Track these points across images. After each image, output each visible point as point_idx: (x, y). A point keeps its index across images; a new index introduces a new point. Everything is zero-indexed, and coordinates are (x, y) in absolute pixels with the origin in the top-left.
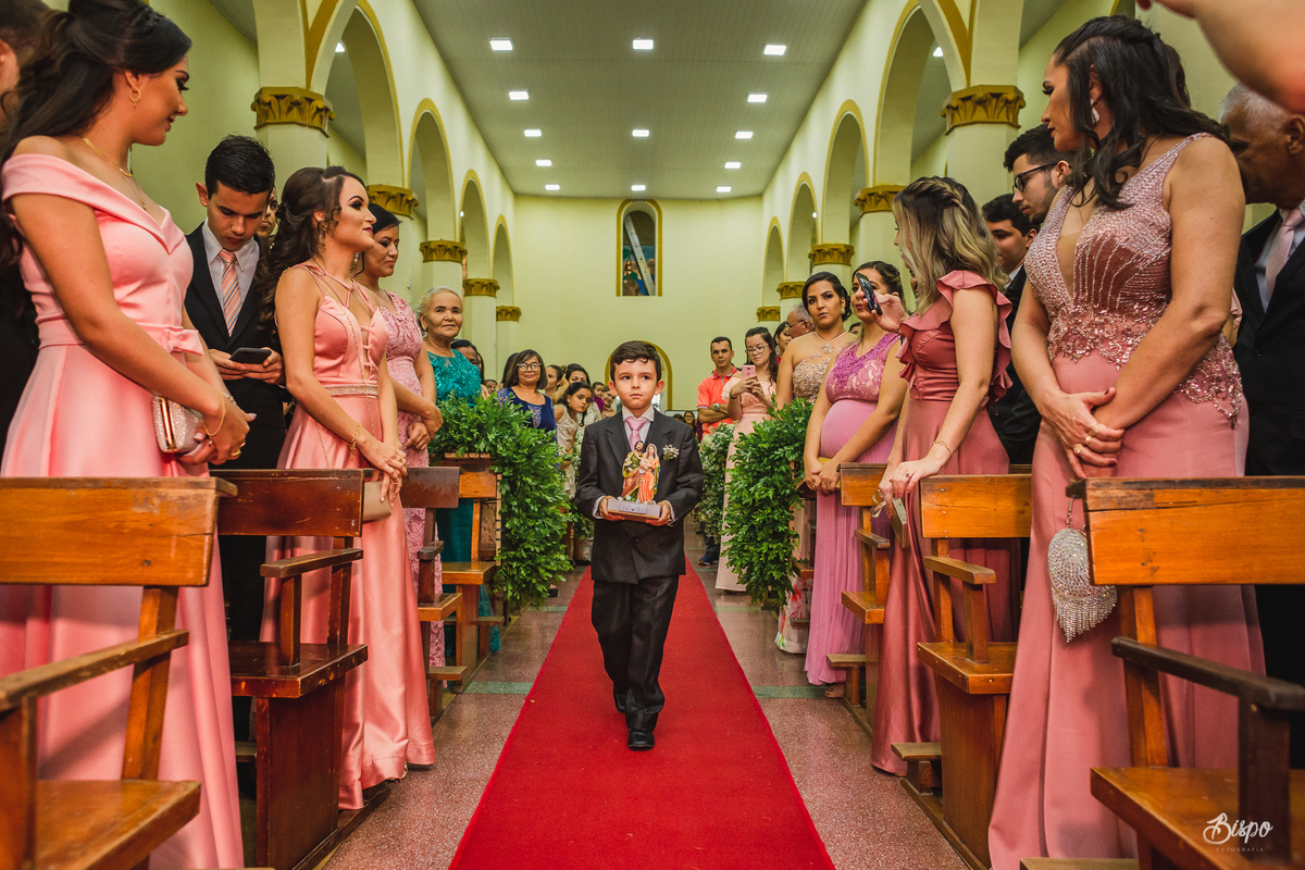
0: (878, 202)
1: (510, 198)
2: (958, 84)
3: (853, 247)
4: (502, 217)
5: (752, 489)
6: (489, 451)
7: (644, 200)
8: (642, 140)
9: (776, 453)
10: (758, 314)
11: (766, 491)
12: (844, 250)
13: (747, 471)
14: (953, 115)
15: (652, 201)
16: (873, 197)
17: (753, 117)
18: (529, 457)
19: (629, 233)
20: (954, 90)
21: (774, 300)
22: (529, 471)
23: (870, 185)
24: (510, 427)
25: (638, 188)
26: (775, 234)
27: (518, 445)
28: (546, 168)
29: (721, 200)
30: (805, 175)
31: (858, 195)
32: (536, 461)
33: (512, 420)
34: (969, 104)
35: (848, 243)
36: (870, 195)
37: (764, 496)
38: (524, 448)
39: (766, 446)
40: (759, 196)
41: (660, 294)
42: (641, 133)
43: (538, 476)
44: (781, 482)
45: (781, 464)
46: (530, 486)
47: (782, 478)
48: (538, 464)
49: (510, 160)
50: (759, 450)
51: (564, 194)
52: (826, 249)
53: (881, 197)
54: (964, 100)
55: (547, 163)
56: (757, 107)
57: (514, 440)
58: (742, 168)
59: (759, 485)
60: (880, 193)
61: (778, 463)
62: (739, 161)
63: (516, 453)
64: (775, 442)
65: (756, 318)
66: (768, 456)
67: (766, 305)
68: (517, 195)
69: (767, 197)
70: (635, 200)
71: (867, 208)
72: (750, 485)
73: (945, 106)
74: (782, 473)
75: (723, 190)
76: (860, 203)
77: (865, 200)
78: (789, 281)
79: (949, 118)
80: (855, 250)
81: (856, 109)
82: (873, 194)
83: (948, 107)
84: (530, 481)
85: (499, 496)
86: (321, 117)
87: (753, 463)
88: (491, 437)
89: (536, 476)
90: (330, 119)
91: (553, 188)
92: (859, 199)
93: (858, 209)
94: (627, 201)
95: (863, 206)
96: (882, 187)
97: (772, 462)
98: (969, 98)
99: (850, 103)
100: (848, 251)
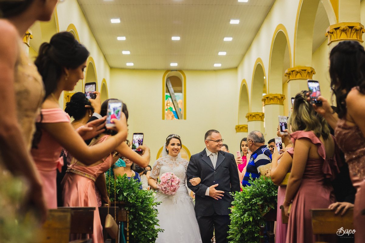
0: (296, 75)
1: (108, 69)
2: (333, 22)
3: (284, 96)
4: (104, 80)
5: (242, 217)
6: (124, 200)
7: (176, 70)
8: (177, 41)
9: (253, 200)
10: (236, 129)
11: (249, 218)
12: (280, 97)
13: (240, 209)
14: (331, 36)
15: (180, 71)
16: (294, 72)
17: (233, 31)
18: (142, 203)
19: (169, 87)
20: (331, 24)
21: (244, 122)
22: (142, 209)
23: (292, 66)
24: (133, 189)
25: (174, 65)
26: (244, 88)
27: (137, 198)
28: (127, 55)
29: (216, 70)
30: (259, 59)
31: (287, 71)
32: (145, 205)
33: (133, 186)
34: (338, 31)
35: (282, 93)
36: (292, 71)
37: (248, 220)
38: (139, 199)
39: (249, 197)
40: (236, 68)
41: (185, 119)
42: (176, 39)
43: (146, 211)
44: (255, 213)
45: (255, 206)
46: (143, 216)
47: (256, 212)
48: (146, 206)
49: (109, 51)
50: (245, 199)
51: (136, 67)
52: (271, 97)
53: (298, 72)
54: (336, 29)
55: (128, 53)
56: (235, 26)
57: (135, 196)
58: (227, 55)
59: (246, 215)
60: (297, 70)
61: (254, 205)
62: (226, 51)
63: (136, 201)
64: (252, 196)
65: (235, 131)
66: (249, 202)
67: (240, 124)
68: (112, 68)
69: (239, 69)
70: (172, 71)
71: (291, 78)
72: (241, 215)
73: (327, 31)
74: (256, 210)
75: (217, 65)
76: (287, 75)
77: (290, 74)
78: (252, 112)
79: (329, 37)
80: (285, 97)
81: (284, 28)
82: (294, 71)
83: (328, 32)
84: (142, 214)
85: (128, 221)
86: (27, 38)
87: (243, 205)
88: (125, 194)
89: (144, 212)
90: (31, 38)
91: (130, 64)
92: (287, 74)
93: (287, 77)
94: (168, 71)
95: (289, 76)
96: (298, 67)
97: (251, 205)
98: (338, 28)
99: (281, 26)
100: (282, 98)
